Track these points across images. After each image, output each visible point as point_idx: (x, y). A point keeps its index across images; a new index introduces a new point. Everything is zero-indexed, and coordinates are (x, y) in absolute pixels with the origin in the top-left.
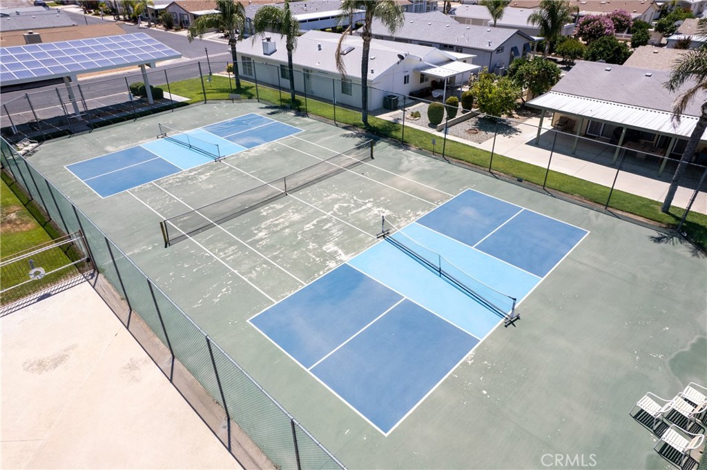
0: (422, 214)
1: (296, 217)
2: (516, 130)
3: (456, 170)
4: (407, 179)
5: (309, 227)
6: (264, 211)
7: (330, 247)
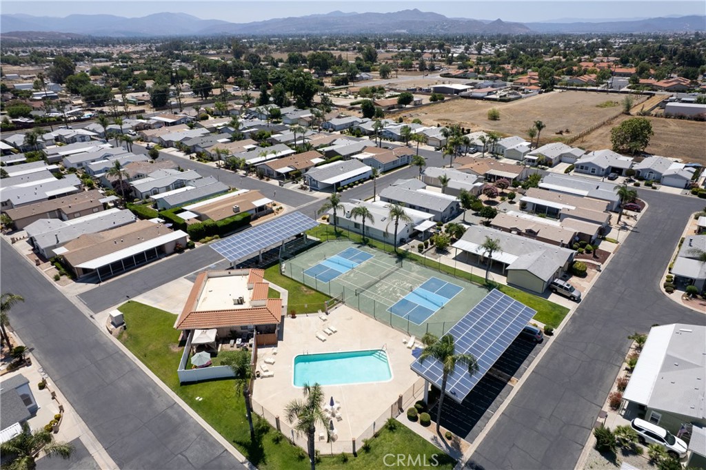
0: (421, 285)
1: (386, 287)
2: (449, 253)
3: (429, 270)
4: (414, 274)
5: (391, 289)
6: (377, 285)
7: (398, 295)
